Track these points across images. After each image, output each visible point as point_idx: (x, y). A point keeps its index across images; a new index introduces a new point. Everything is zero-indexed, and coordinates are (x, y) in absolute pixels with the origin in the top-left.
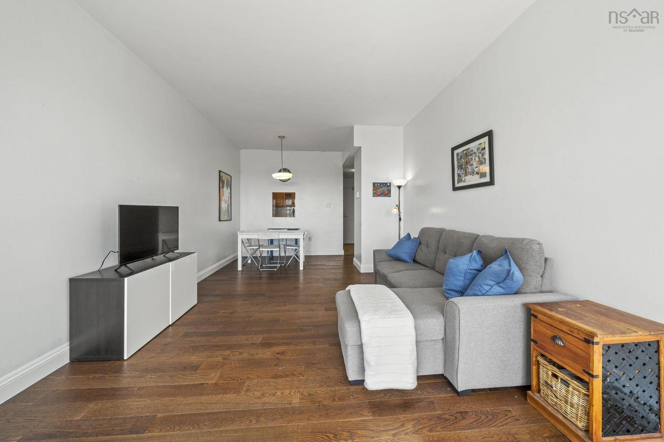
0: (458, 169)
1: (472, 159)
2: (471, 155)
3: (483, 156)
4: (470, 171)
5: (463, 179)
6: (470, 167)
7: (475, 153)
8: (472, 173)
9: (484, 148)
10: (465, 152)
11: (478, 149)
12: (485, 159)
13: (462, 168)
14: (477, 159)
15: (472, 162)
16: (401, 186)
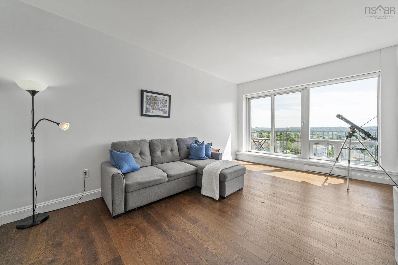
0: (147, 104)
1: (158, 103)
2: (158, 100)
3: (165, 103)
4: (156, 108)
5: (151, 111)
6: (157, 106)
7: (160, 100)
8: (158, 110)
9: (166, 101)
10: (153, 97)
11: (163, 99)
12: (166, 106)
13: (150, 104)
14: (162, 104)
15: (158, 104)
16: (38, 92)
